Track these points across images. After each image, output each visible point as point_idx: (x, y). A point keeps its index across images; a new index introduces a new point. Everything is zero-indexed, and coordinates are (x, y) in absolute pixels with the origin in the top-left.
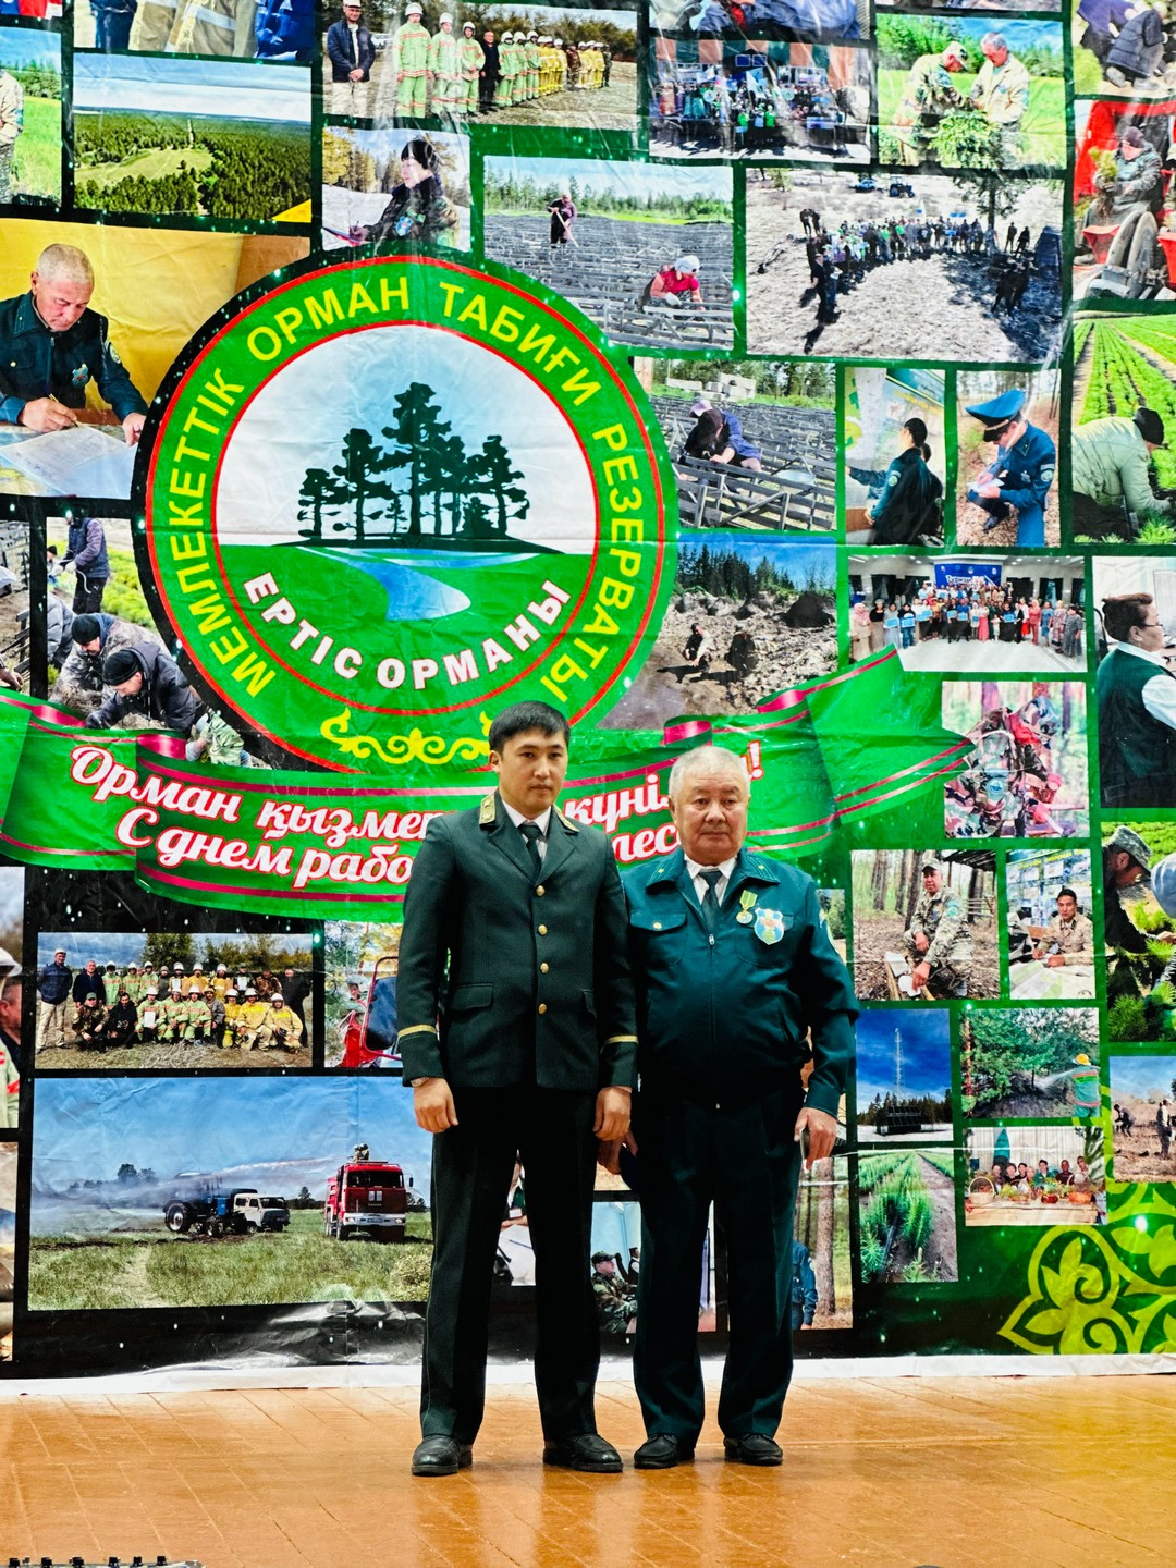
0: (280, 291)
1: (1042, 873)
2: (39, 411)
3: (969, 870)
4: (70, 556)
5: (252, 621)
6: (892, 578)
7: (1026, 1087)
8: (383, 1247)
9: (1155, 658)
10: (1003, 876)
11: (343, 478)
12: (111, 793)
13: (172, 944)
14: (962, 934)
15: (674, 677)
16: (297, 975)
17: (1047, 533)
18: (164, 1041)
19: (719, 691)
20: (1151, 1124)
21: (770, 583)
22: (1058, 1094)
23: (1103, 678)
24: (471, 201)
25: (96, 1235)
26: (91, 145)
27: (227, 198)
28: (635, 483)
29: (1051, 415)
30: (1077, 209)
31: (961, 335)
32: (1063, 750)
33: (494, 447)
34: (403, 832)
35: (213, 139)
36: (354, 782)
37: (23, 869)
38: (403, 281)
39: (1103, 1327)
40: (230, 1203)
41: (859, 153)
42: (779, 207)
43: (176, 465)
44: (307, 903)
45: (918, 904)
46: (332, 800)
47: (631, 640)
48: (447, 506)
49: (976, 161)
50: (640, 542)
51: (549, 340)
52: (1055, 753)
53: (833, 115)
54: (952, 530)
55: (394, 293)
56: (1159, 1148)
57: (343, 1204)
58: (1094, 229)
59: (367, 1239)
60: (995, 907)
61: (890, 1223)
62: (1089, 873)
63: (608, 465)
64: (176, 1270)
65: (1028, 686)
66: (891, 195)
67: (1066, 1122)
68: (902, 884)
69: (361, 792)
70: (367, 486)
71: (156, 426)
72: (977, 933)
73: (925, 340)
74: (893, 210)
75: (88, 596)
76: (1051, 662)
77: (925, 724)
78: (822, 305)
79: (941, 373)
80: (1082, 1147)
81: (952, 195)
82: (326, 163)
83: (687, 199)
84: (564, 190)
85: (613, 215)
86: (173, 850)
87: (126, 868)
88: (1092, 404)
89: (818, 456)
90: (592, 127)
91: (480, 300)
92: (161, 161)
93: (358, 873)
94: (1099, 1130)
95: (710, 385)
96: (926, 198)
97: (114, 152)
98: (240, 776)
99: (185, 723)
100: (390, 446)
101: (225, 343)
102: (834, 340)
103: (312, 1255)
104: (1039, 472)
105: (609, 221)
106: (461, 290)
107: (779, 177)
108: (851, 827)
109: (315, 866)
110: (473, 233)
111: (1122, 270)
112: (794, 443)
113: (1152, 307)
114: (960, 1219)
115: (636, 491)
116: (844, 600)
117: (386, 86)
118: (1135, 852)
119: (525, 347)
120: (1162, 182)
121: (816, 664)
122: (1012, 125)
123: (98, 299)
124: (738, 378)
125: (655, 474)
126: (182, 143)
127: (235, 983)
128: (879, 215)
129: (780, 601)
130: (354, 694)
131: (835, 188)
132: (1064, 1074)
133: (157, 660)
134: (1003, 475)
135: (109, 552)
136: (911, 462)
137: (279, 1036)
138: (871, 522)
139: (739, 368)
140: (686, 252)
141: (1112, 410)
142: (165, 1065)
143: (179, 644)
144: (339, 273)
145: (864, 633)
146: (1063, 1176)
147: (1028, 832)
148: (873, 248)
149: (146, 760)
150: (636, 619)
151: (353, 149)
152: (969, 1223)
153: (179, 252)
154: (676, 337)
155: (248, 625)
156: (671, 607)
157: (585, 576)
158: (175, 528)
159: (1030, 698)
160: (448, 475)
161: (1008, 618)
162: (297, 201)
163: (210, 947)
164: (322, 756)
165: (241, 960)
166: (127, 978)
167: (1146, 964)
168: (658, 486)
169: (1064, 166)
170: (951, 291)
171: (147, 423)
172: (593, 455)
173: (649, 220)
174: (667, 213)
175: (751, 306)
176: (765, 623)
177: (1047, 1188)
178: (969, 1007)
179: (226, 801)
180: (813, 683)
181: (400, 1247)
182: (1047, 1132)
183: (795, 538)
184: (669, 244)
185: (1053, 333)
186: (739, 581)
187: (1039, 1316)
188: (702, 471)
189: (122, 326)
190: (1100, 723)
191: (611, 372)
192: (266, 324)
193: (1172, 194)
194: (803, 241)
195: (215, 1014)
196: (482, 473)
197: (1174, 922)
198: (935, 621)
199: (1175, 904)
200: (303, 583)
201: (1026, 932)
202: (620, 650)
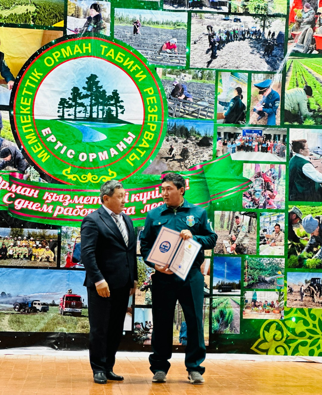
0: (54, 46)
1: (270, 219)
3: (249, 218)
5: (43, 141)
6: (230, 133)
7: (262, 280)
8: (75, 318)
9: (306, 158)
10: (259, 220)
11: (71, 101)
12: (2, 188)
13: (18, 231)
14: (246, 236)
15: (165, 160)
16: (53, 241)
17: (276, 121)
18: (15, 258)
19: (177, 164)
20: (298, 292)
21: (194, 134)
22: (272, 282)
23: (291, 164)
24: (110, 21)
26: (1, 4)
27: (39, 19)
28: (156, 104)
29: (279, 87)
30: (290, 27)
31: (253, 63)
32: (278, 184)
33: (115, 93)
34: (85, 202)
35: (36, 3)
36: (71, 187)
38: (90, 44)
39: (281, 348)
40: (32, 304)
41: (225, 9)
42: (201, 25)
43: (23, 96)
44: (57, 221)
45: (233, 227)
46: (65, 192)
47: (152, 149)
48: (100, 110)
49: (260, 12)
50: (156, 121)
51: (132, 62)
52: (276, 185)
54: (248, 119)
55: (87, 48)
56: (300, 298)
57: (64, 305)
58: (294, 33)
59: (71, 315)
60: (256, 228)
61: (221, 317)
62: (284, 220)
63: (148, 99)
64: (16, 322)
65: (269, 165)
66: (234, 22)
67: (274, 290)
68: (229, 221)
69: (73, 190)
70: (78, 103)
71: (17, 85)
72: (251, 236)
73: (242, 64)
74: (233, 26)
76: (275, 158)
77: (238, 175)
78: (212, 53)
79: (247, 74)
80: (278, 298)
81: (252, 22)
82: (68, 10)
83: (174, 22)
84: (138, 19)
85: (152, 26)
86: (19, 205)
87: (5, 210)
88: (291, 84)
89: (209, 97)
91: (112, 50)
92: (21, 9)
93: (72, 213)
94: (283, 293)
95: (179, 76)
96: (245, 23)
97: (8, 6)
98: (37, 185)
99: (23, 169)
100: (84, 92)
101: (38, 61)
102: (215, 64)
103: (55, 319)
104: (275, 103)
105: (151, 28)
106: (107, 47)
107: (201, 16)
108: (215, 204)
109: (60, 210)
110: (111, 31)
111: (302, 45)
112: (203, 94)
113: (311, 56)
114: (241, 316)
115: (156, 107)
116: (215, 139)
118: (298, 214)
119: (125, 64)
120: (315, 19)
121: (206, 157)
122: (271, 2)
123: (1, 48)
124: (187, 75)
125: (162, 102)
126: (27, 4)
127: (36, 243)
128: (230, 27)
129: (197, 139)
130: (72, 163)
131: (218, 19)
132: (274, 277)
133: (15, 151)
134: (264, 104)
135: (2, 120)
136: (237, 100)
137: (48, 258)
138: (224, 117)
139: (187, 71)
140: (173, 37)
141: (297, 86)
142: (15, 265)
143: (22, 147)
144: (71, 42)
145: (221, 149)
146: (272, 305)
147: (267, 207)
148: (228, 37)
149: (12, 179)
150: (154, 144)
151: (76, 6)
152: (244, 318)
153: (24, 35)
154: (170, 62)
155: (43, 143)
156: (165, 140)
157: (140, 130)
158: (22, 114)
159: (269, 169)
160: (101, 101)
161: (264, 146)
162: (60, 21)
163: (28, 232)
164: (62, 180)
165: (37, 236)
166: (5, 240)
167: (299, 246)
168: (162, 105)
169: (286, 14)
170: (251, 50)
171: (14, 84)
172: (143, 96)
173: (162, 28)
174: (168, 26)
175: (192, 53)
176: (192, 145)
177: (267, 309)
178: (247, 257)
179: (35, 192)
180: (205, 163)
181: (80, 318)
182: (268, 293)
183: (202, 121)
184: (168, 35)
185: (281, 63)
186: (185, 133)
187: (262, 344)
188: (175, 101)
189: (8, 56)
190: (290, 176)
191: (150, 72)
192: (49, 56)
193: (318, 23)
194: (207, 35)
195: (29, 251)
196: (111, 101)
197: (308, 234)
198: (242, 146)
199: (309, 229)
200: (59, 131)
201: (265, 236)
202: (149, 152)
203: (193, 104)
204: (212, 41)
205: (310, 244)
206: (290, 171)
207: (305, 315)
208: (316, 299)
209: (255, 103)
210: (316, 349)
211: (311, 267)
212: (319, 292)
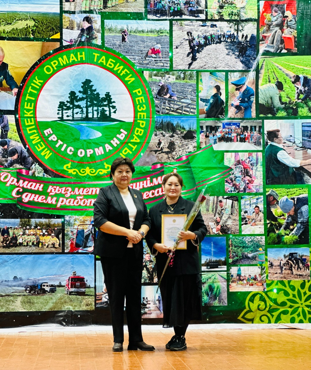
0: (52, 56)
1: (250, 202)
3: (231, 201)
5: (46, 140)
6: (211, 127)
7: (246, 256)
8: (80, 297)
9: (280, 146)
10: (240, 203)
11: (69, 104)
12: (10, 184)
13: (26, 222)
14: (229, 218)
15: (154, 153)
16: (58, 229)
17: (252, 114)
18: (24, 246)
19: (165, 156)
20: (278, 266)
21: (179, 128)
22: (254, 258)
23: (267, 151)
24: (101, 32)
25: (8, 294)
26: (4, 20)
27: (38, 33)
28: (144, 103)
29: (253, 83)
30: (261, 29)
31: (229, 63)
32: (256, 170)
33: (108, 95)
34: (85, 193)
35: (35, 18)
36: (72, 180)
38: (83, 53)
39: (265, 317)
40: (41, 286)
41: (202, 16)
42: (181, 31)
43: (26, 101)
44: (60, 211)
45: (218, 210)
46: (67, 185)
47: (143, 144)
48: (95, 110)
49: (233, 18)
50: (145, 118)
51: (122, 67)
52: (254, 171)
53: (196, 7)
54: (227, 113)
55: (81, 56)
56: (280, 272)
57: (70, 286)
58: (265, 35)
59: (76, 295)
60: (238, 210)
61: (210, 291)
62: (263, 202)
63: (137, 99)
64: (28, 302)
66: (211, 27)
67: (256, 265)
68: (213, 205)
69: (74, 183)
70: (75, 106)
71: (21, 91)
72: (233, 217)
73: (220, 65)
74: (210, 31)
75: (4, 135)
76: (253, 147)
77: (220, 164)
78: (193, 56)
79: (224, 73)
80: (260, 272)
81: (227, 27)
82: (64, 23)
83: (157, 30)
84: (125, 28)
85: (138, 34)
86: (26, 198)
87: (14, 203)
88: (264, 80)
89: (192, 95)
90: (132, 12)
91: (104, 57)
92: (21, 24)
93: (73, 203)
94: (265, 267)
95: (163, 78)
96: (220, 28)
97: (10, 22)
98: (43, 179)
99: (29, 166)
100: (80, 95)
101: (38, 70)
102: (196, 65)
103: (62, 299)
104: (250, 98)
105: (137, 36)
106: (99, 55)
107: (181, 23)
108: (200, 190)
109: (62, 202)
110: (102, 40)
111: (272, 45)
112: (185, 92)
113: (280, 54)
115: (144, 105)
116: (198, 132)
117: (79, 3)
118: (275, 196)
119: (115, 69)
120: (283, 22)
121: (191, 149)
122: (243, 8)
124: (171, 76)
125: (149, 101)
126: (27, 19)
127: (42, 231)
128: (208, 32)
129: (182, 133)
130: (71, 158)
131: (196, 26)
132: (255, 253)
133: (21, 151)
134: (240, 99)
135: (9, 123)
136: (216, 97)
137: (53, 244)
138: (206, 112)
139: (171, 73)
140: (157, 43)
142: (25, 252)
143: (27, 146)
144: (67, 51)
145: (204, 141)
146: (255, 279)
147: (247, 191)
148: (206, 41)
149: (19, 175)
150: (144, 138)
151: (71, 19)
152: (230, 291)
153: (26, 47)
154: (155, 65)
155: (45, 142)
156: (154, 135)
157: (131, 127)
158: (26, 117)
159: (248, 157)
160: (96, 102)
161: (242, 136)
162: (56, 33)
163: (36, 222)
164: (64, 174)
166: (15, 230)
167: (277, 225)
168: (150, 103)
169: (257, 18)
170: (227, 52)
172: (133, 96)
173: (147, 35)
174: (152, 33)
175: (174, 57)
176: (178, 138)
177: (251, 282)
178: (231, 236)
179: (40, 186)
180: (190, 154)
181: (84, 297)
182: (251, 268)
183: (186, 117)
184: (153, 42)
185: (254, 62)
186: (171, 128)
187: (248, 314)
188: (161, 100)
189: (12, 66)
190: (266, 163)
191: (138, 75)
192: (48, 65)
193: (286, 25)
194: (187, 40)
195: (37, 239)
196: (105, 102)
197: (285, 214)
198: (222, 137)
199: (285, 209)
200: (59, 130)
201: (246, 217)
202: (140, 146)
203: (177, 101)
204: (192, 45)
205: (287, 223)
206: (266, 158)
207: (286, 286)
208: (295, 272)
209: (233, 99)
210: (296, 317)
211: (288, 243)
212: (297, 266)
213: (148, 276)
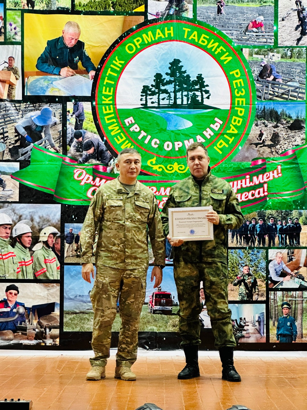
0: (135, 32)
2: (64, 71)
4: (74, 113)
8: (166, 316)
11: (154, 88)
12: (85, 182)
15: (255, 146)
19: (268, 150)
21: (285, 117)
24: (193, 2)
25: (82, 310)
27: (120, 5)
28: (243, 87)
33: (200, 78)
36: (157, 179)
37: (60, 205)
38: (172, 28)
43: (104, 85)
46: (151, 184)
47: (241, 135)
48: (185, 96)
50: (244, 105)
51: (217, 44)
55: (169, 32)
57: (154, 303)
59: (161, 314)
63: (234, 82)
69: (159, 182)
70: (161, 90)
71: (99, 74)
75: (78, 125)
78: (302, 30)
85: (237, 5)
89: (300, 77)
91: (195, 33)
95: (266, 56)
99: (107, 162)
100: (167, 78)
101: (118, 49)
102: (305, 41)
103: (145, 318)
105: (236, 7)
106: (190, 30)
110: (193, 12)
112: (293, 73)
115: (243, 90)
119: (209, 46)
121: (299, 141)
123: (82, 37)
124: (275, 54)
125: (249, 84)
129: (287, 122)
130: (156, 152)
133: (98, 143)
135: (84, 112)
139: (275, 50)
140: (259, 15)
143: (105, 138)
144: (153, 26)
149: (95, 173)
150: (243, 129)
153: (105, 22)
154: (256, 42)
155: (126, 132)
156: (254, 125)
157: (227, 116)
158: (104, 104)
160: (185, 86)
162: (140, 5)
164: (148, 171)
168: (250, 87)
171: (96, 73)
172: (230, 79)
173: (248, 6)
174: (254, 3)
175: (280, 31)
176: (283, 129)
180: (298, 147)
181: (171, 316)
183: (293, 103)
184: (254, 13)
186: (275, 116)
188: (264, 83)
189: (89, 45)
191: (236, 53)
192: (131, 43)
194: (296, 10)
196: (196, 86)
200: (142, 119)
202: (238, 138)
203: (282, 85)
204: (301, 16)
213: (247, 293)
